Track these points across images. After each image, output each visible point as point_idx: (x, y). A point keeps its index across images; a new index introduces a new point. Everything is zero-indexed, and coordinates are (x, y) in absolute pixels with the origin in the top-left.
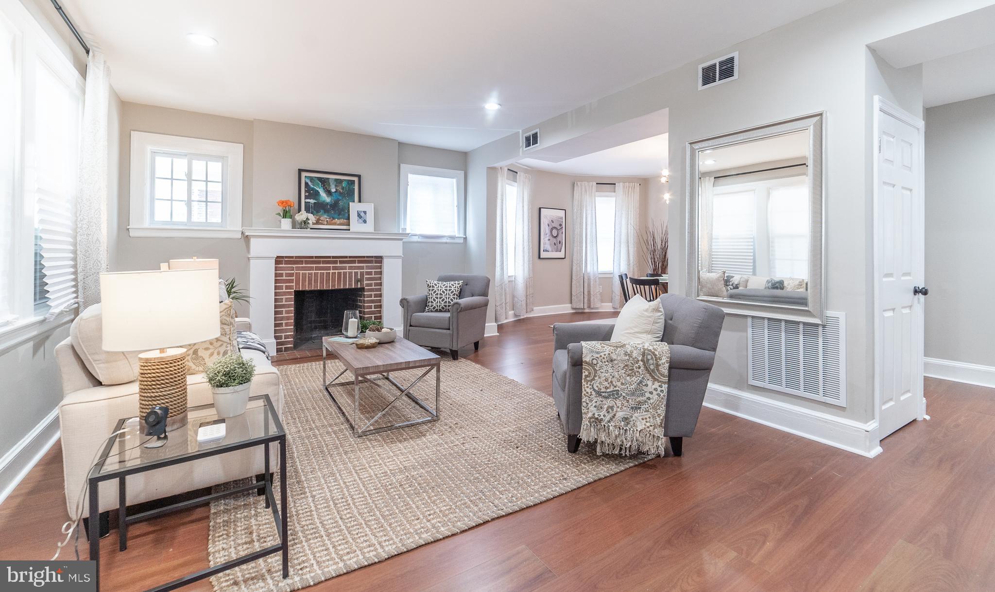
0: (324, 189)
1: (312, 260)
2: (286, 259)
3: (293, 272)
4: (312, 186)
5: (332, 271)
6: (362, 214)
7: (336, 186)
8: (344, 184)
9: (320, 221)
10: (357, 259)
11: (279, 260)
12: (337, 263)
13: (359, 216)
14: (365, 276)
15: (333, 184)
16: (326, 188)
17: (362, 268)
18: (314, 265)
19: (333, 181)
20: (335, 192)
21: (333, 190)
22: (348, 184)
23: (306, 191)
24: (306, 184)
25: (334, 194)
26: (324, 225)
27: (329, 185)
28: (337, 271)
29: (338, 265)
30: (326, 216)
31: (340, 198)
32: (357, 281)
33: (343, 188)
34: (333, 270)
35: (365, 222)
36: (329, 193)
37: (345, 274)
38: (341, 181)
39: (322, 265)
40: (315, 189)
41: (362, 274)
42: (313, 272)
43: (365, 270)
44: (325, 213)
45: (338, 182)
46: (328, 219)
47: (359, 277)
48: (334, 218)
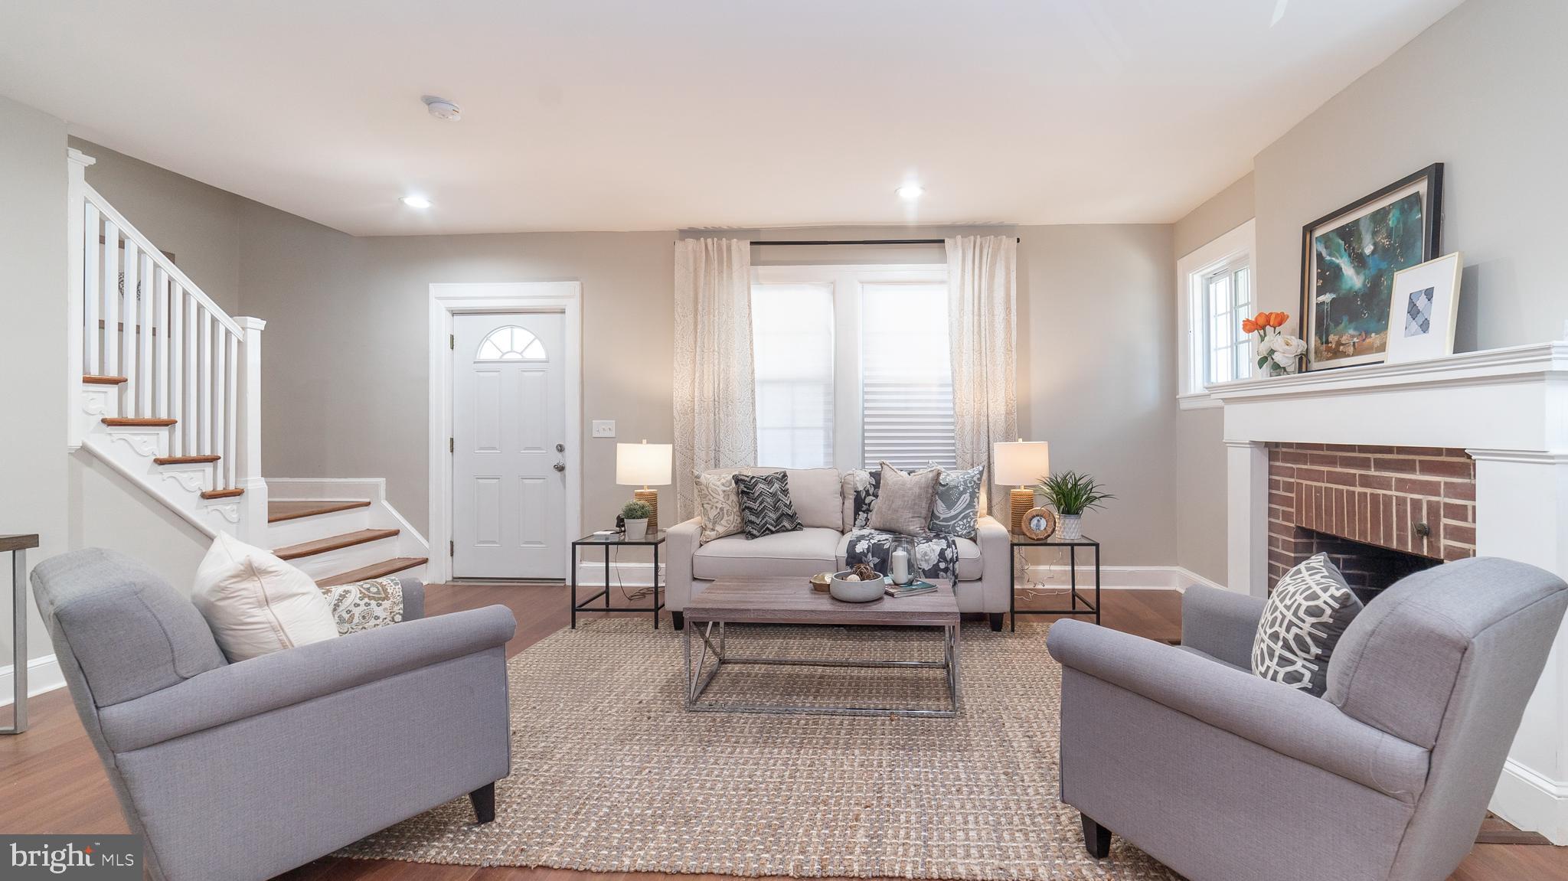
0: (1350, 256)
1: (1321, 453)
2: (1284, 450)
3: (1292, 480)
4: (1328, 258)
5: (1358, 489)
6: (1421, 303)
7: (1374, 234)
8: (1392, 221)
9: (1341, 347)
10: (1417, 458)
11: (1274, 450)
12: (1368, 467)
13: (1413, 311)
14: (1444, 521)
15: (1367, 231)
16: (1353, 249)
17: (1432, 489)
18: (1325, 469)
19: (1368, 221)
20: (1373, 253)
21: (1368, 250)
22: (1403, 211)
23: (1319, 276)
24: (1319, 256)
25: (1370, 262)
26: (1348, 356)
27: (1360, 239)
28: (1369, 491)
29: (1373, 472)
30: (1351, 332)
31: (1384, 265)
32: (1422, 532)
33: (1389, 236)
34: (1362, 485)
35: (1425, 326)
36: (1359, 260)
37: (1388, 500)
38: (1381, 215)
39: (1339, 469)
40: (1334, 263)
41: (1433, 509)
42: (1324, 485)
43: (1443, 499)
44: (1350, 321)
45: (1379, 217)
46: (1355, 340)
47: (1425, 522)
48: (1368, 333)
